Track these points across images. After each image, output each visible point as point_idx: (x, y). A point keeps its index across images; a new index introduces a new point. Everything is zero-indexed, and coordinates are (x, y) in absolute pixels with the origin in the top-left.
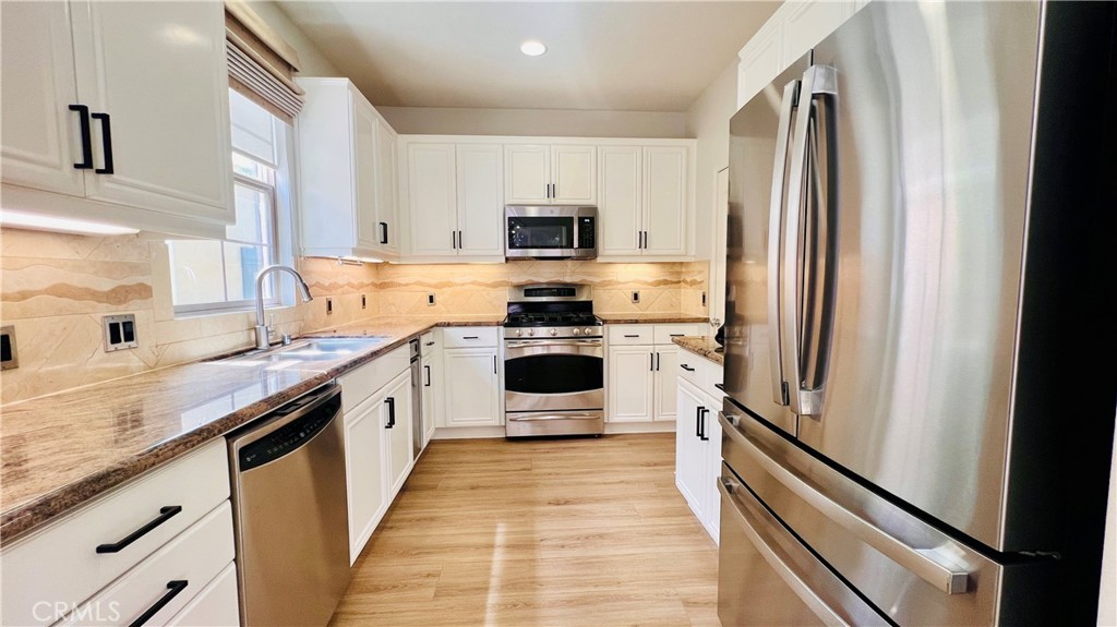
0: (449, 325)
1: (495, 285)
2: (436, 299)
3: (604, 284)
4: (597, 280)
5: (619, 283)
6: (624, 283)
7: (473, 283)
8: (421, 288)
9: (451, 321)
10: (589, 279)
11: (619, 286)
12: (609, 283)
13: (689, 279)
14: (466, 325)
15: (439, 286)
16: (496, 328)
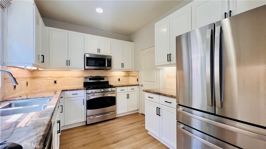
0: (67, 90)
1: (79, 77)
2: (57, 82)
3: (111, 77)
4: (109, 75)
5: (115, 76)
6: (117, 76)
7: (71, 77)
8: (51, 78)
9: (67, 89)
10: (107, 75)
11: (115, 77)
12: (113, 76)
13: (132, 75)
14: (73, 90)
15: (59, 77)
16: (84, 90)
